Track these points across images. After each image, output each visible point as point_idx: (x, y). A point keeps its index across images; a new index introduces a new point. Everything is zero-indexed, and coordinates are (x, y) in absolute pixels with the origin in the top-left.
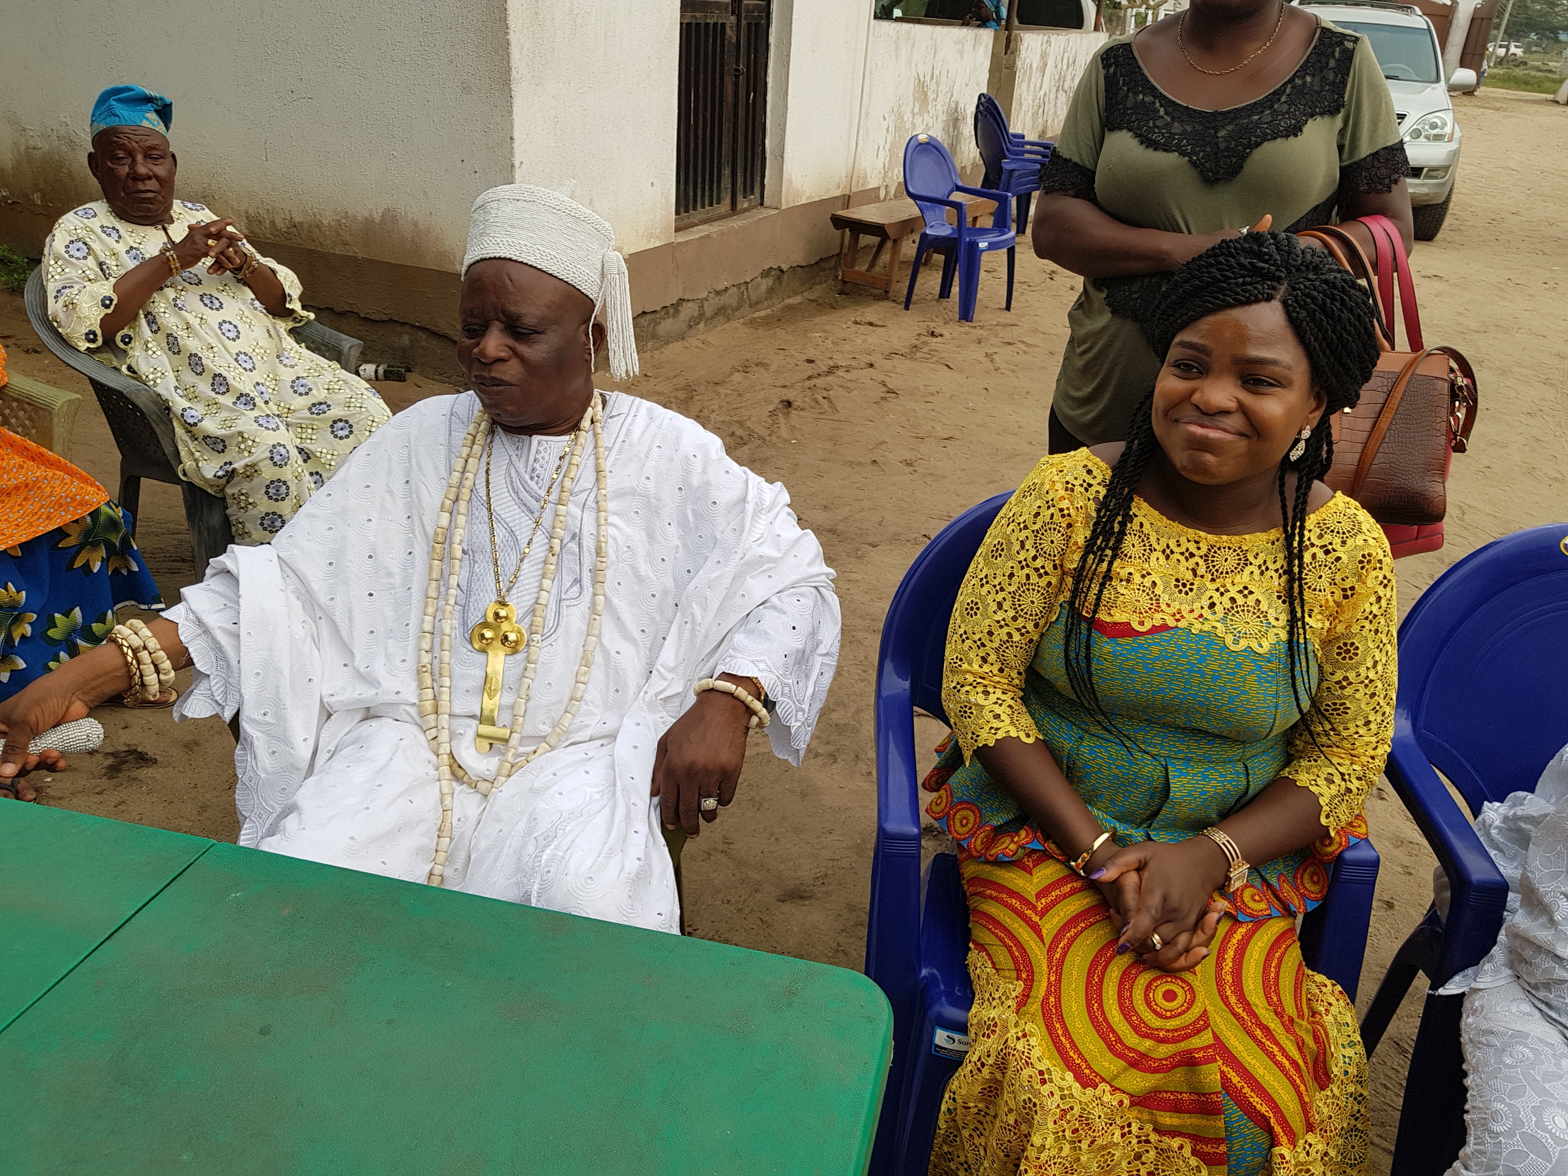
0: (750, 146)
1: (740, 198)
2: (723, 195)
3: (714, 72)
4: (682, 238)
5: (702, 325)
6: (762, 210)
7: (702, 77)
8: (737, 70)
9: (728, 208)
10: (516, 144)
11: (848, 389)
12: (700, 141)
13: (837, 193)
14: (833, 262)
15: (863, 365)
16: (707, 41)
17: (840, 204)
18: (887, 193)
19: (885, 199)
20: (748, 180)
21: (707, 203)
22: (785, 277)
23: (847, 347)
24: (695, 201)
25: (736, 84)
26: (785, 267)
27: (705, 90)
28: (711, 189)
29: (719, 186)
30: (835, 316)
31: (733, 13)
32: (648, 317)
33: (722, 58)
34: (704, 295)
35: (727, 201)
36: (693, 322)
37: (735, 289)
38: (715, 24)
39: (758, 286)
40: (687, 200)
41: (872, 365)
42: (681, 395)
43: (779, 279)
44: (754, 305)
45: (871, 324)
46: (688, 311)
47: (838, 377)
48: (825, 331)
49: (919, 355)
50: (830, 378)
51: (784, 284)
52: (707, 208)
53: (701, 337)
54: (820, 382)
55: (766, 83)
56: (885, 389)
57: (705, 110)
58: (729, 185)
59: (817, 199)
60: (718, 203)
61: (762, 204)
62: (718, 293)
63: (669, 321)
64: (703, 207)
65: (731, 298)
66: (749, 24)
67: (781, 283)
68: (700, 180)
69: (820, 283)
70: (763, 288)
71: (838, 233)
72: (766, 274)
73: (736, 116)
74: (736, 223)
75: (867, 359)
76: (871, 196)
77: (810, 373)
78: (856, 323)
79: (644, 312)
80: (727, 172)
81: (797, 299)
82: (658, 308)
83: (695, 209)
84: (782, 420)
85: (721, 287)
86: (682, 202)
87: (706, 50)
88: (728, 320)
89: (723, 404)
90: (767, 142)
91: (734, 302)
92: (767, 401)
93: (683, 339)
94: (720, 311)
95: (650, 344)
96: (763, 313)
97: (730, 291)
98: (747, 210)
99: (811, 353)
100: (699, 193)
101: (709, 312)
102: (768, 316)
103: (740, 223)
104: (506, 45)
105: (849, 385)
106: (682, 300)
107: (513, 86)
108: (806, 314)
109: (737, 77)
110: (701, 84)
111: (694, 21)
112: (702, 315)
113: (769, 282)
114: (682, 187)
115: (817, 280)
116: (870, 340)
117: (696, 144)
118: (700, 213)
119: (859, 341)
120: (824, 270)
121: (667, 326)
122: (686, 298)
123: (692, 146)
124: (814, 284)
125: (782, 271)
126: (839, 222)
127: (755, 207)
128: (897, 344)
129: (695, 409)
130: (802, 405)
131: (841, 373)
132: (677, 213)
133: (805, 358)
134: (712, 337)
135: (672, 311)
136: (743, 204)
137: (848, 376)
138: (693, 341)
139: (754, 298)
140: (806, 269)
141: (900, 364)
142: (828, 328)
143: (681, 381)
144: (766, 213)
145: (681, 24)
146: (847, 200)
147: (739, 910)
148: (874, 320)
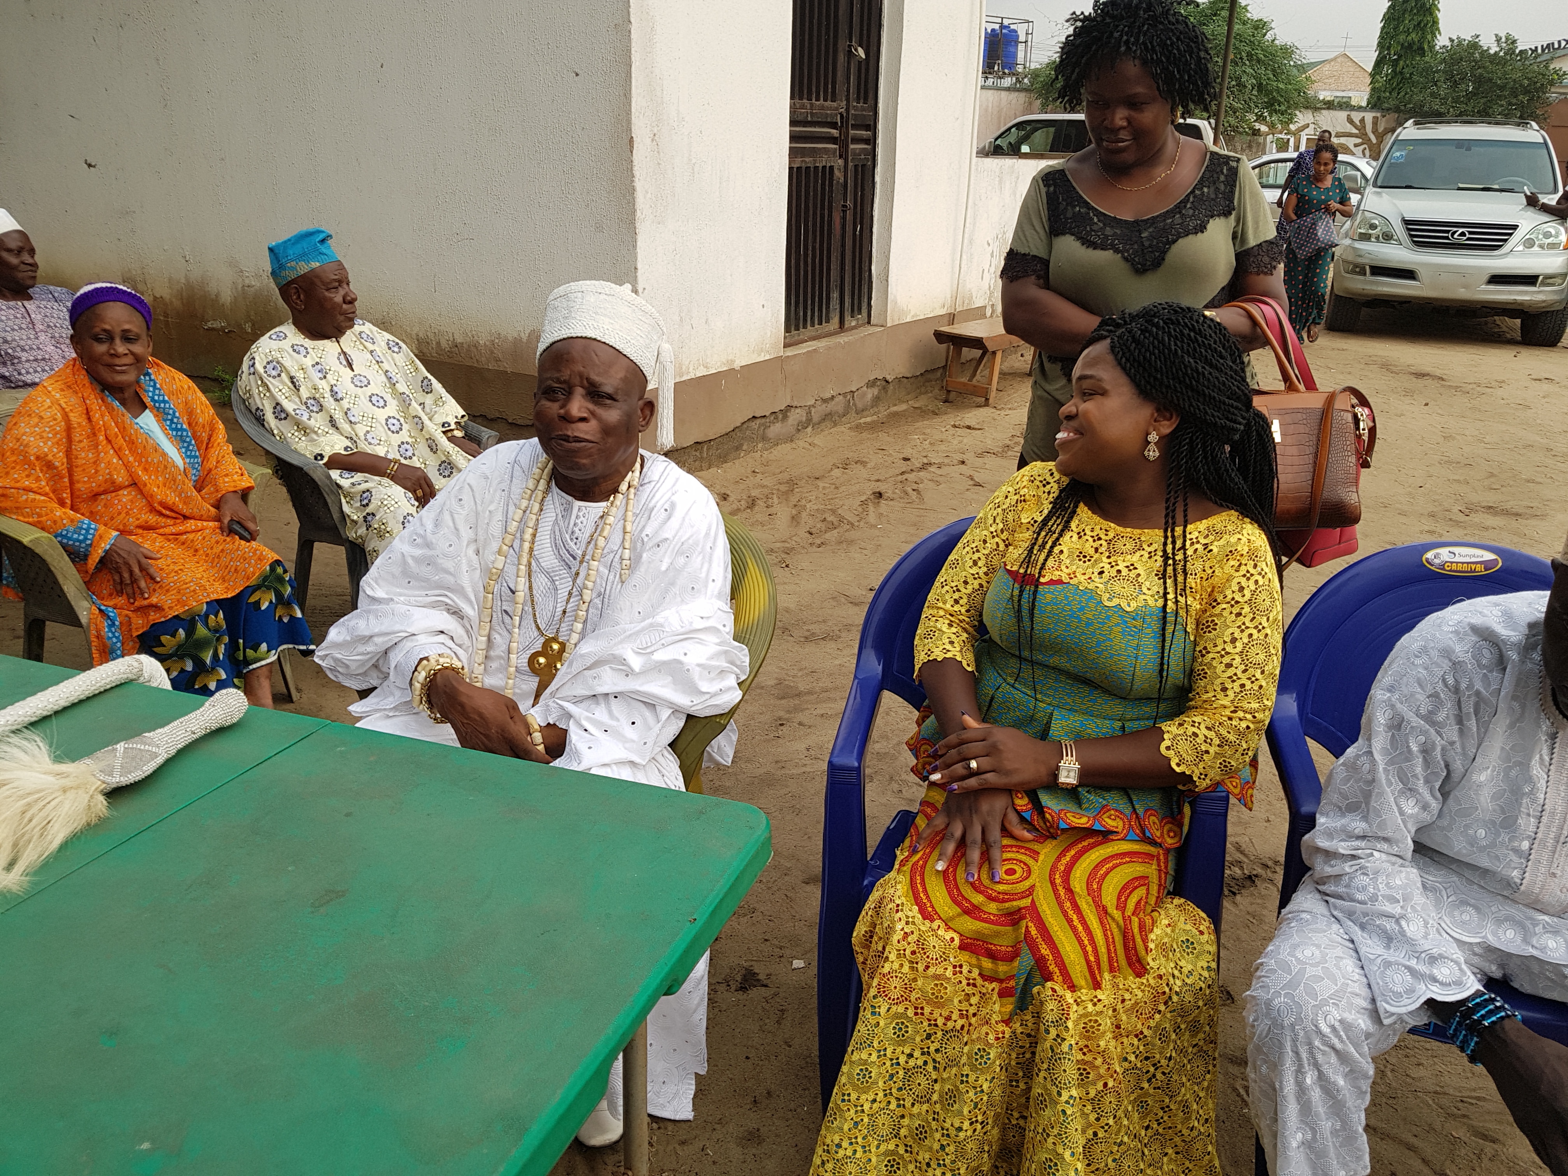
0: (857, 271)
1: (847, 317)
2: (832, 315)
3: (823, 208)
4: (790, 352)
5: (809, 429)
6: (869, 327)
7: (811, 212)
8: (844, 206)
9: (837, 326)
10: (639, 274)
11: (938, 483)
12: (810, 269)
13: (943, 312)
14: (939, 374)
15: (955, 462)
16: (816, 182)
17: (946, 320)
18: (993, 312)
19: (991, 316)
20: (856, 302)
21: (816, 322)
22: (891, 387)
23: (943, 447)
24: (805, 320)
25: (844, 218)
26: (889, 378)
27: (815, 225)
28: (820, 310)
29: (828, 307)
30: (937, 420)
31: (841, 157)
32: (758, 421)
33: (830, 197)
34: (812, 402)
35: (835, 320)
36: (801, 427)
37: (841, 397)
38: (824, 167)
39: (864, 394)
40: (797, 319)
41: (963, 462)
42: (783, 488)
43: (884, 388)
44: (860, 412)
45: (969, 427)
46: (795, 416)
47: (930, 472)
48: (924, 434)
49: (1010, 453)
50: (921, 474)
51: (890, 392)
52: (817, 326)
53: (809, 440)
54: (911, 477)
55: (872, 216)
56: (972, 483)
57: (814, 241)
58: (838, 306)
59: (922, 317)
60: (828, 321)
61: (869, 322)
62: (825, 401)
63: (778, 425)
64: (813, 325)
65: (838, 405)
66: (856, 166)
67: (886, 392)
68: (809, 302)
69: (926, 393)
70: (869, 396)
71: (944, 346)
72: (871, 384)
73: (843, 245)
74: (843, 339)
75: (960, 457)
76: (979, 313)
77: (904, 469)
78: (955, 426)
79: (754, 417)
80: (835, 295)
81: (903, 407)
82: (767, 414)
83: (805, 327)
84: (871, 508)
85: (828, 395)
86: (793, 322)
87: (815, 190)
88: (835, 425)
89: (821, 495)
90: (873, 268)
91: (840, 409)
92: (860, 493)
93: (792, 441)
94: (828, 417)
95: (760, 445)
96: (869, 419)
97: (836, 400)
98: (855, 328)
99: (907, 453)
100: (809, 313)
101: (816, 418)
102: (873, 422)
103: (846, 339)
104: (632, 191)
105: (938, 479)
106: (790, 406)
107: (638, 225)
108: (910, 419)
109: (844, 212)
110: (811, 219)
111: (804, 165)
112: (809, 420)
113: (875, 391)
114: (793, 308)
115: (923, 390)
116: (965, 441)
117: (806, 272)
118: (810, 331)
119: (955, 442)
120: (930, 381)
121: (776, 429)
122: (795, 404)
123: (802, 273)
124: (921, 394)
125: (887, 382)
126: (940, 336)
127: (863, 325)
128: (990, 444)
129: (794, 500)
130: (892, 496)
131: (932, 469)
132: (787, 329)
133: (902, 456)
134: (818, 440)
135: (781, 416)
136: (850, 322)
137: (939, 472)
138: (801, 443)
139: (860, 405)
140: (912, 380)
141: (990, 461)
142: (928, 431)
143: (785, 476)
144: (871, 330)
145: (791, 169)
146: (952, 318)
147: (769, 888)
148: (972, 423)
